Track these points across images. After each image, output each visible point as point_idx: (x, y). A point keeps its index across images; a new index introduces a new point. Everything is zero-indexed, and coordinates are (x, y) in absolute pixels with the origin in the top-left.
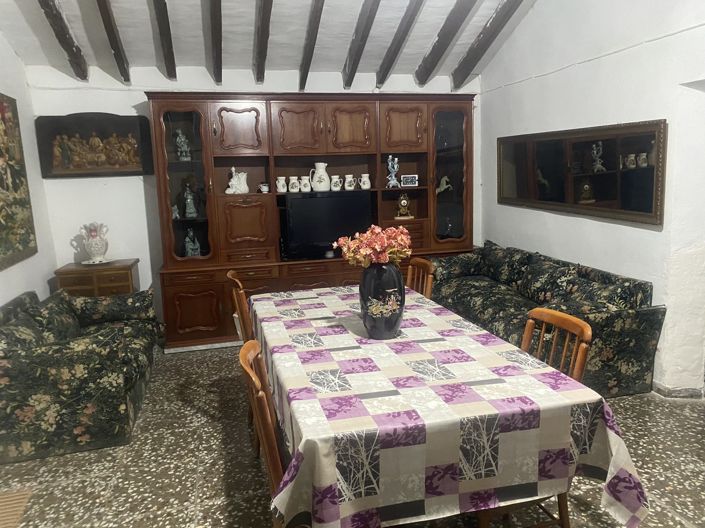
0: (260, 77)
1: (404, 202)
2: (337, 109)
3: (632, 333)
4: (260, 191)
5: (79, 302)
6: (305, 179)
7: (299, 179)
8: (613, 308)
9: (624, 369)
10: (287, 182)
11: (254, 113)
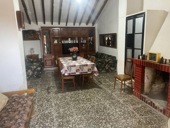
0: (59, 24)
1: (84, 45)
2: (72, 30)
3: (112, 64)
4: (59, 43)
5: (31, 60)
6: (67, 41)
7: (66, 41)
8: (110, 60)
9: (112, 69)
10: (64, 41)
11: (58, 30)
